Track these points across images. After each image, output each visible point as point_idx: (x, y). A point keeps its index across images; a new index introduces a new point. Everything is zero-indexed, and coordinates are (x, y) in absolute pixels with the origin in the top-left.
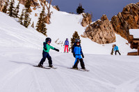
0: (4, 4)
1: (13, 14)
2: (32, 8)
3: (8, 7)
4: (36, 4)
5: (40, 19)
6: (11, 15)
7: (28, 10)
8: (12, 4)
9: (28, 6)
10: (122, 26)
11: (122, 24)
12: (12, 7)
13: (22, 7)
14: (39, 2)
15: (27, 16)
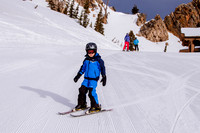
0: (65, 6)
1: (73, 15)
2: (90, 9)
3: (69, 9)
4: (94, 6)
5: (98, 19)
7: (87, 12)
8: (72, 6)
9: (86, 7)
10: (174, 25)
11: (175, 24)
12: (72, 9)
13: (81, 8)
14: (96, 4)
15: (86, 17)
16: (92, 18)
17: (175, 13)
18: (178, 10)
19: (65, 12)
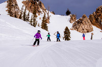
0: (20, 14)
1: (26, 19)
2: (37, 14)
3: (22, 15)
4: (39, 12)
5: (43, 21)
6: (25, 20)
7: (35, 16)
8: (25, 13)
9: (34, 13)
10: (96, 21)
12: (25, 15)
13: (31, 14)
14: (41, 10)
15: (35, 20)
16: (39, 20)
17: (96, 12)
18: (98, 10)
19: (20, 18)
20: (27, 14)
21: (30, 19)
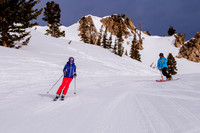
6: (105, 47)
20: (108, 38)
21: (113, 44)
